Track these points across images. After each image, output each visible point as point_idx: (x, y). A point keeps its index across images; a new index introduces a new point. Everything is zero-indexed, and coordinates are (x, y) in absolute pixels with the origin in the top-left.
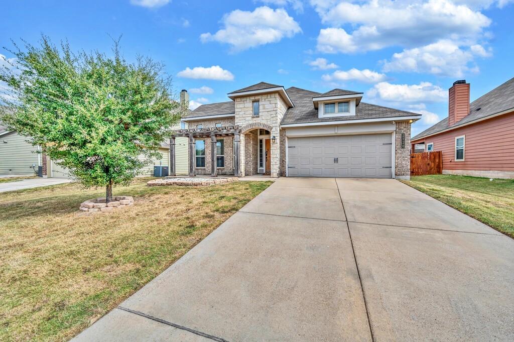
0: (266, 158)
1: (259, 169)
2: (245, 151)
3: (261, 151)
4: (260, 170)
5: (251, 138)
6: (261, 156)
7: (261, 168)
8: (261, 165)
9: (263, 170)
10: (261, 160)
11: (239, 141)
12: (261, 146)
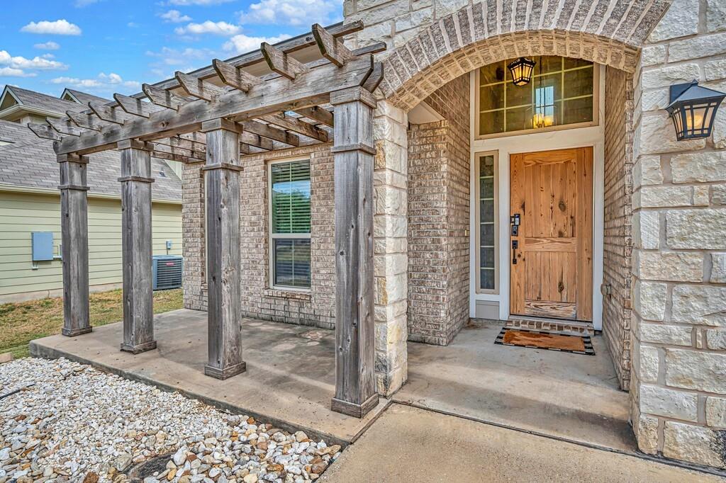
0: (515, 244)
1: (474, 297)
2: (410, 213)
3: (488, 211)
4: (478, 303)
5: (442, 146)
6: (488, 234)
7: (487, 296)
8: (488, 282)
9: (497, 304)
10: (488, 258)
11: (371, 153)
12: (488, 188)
